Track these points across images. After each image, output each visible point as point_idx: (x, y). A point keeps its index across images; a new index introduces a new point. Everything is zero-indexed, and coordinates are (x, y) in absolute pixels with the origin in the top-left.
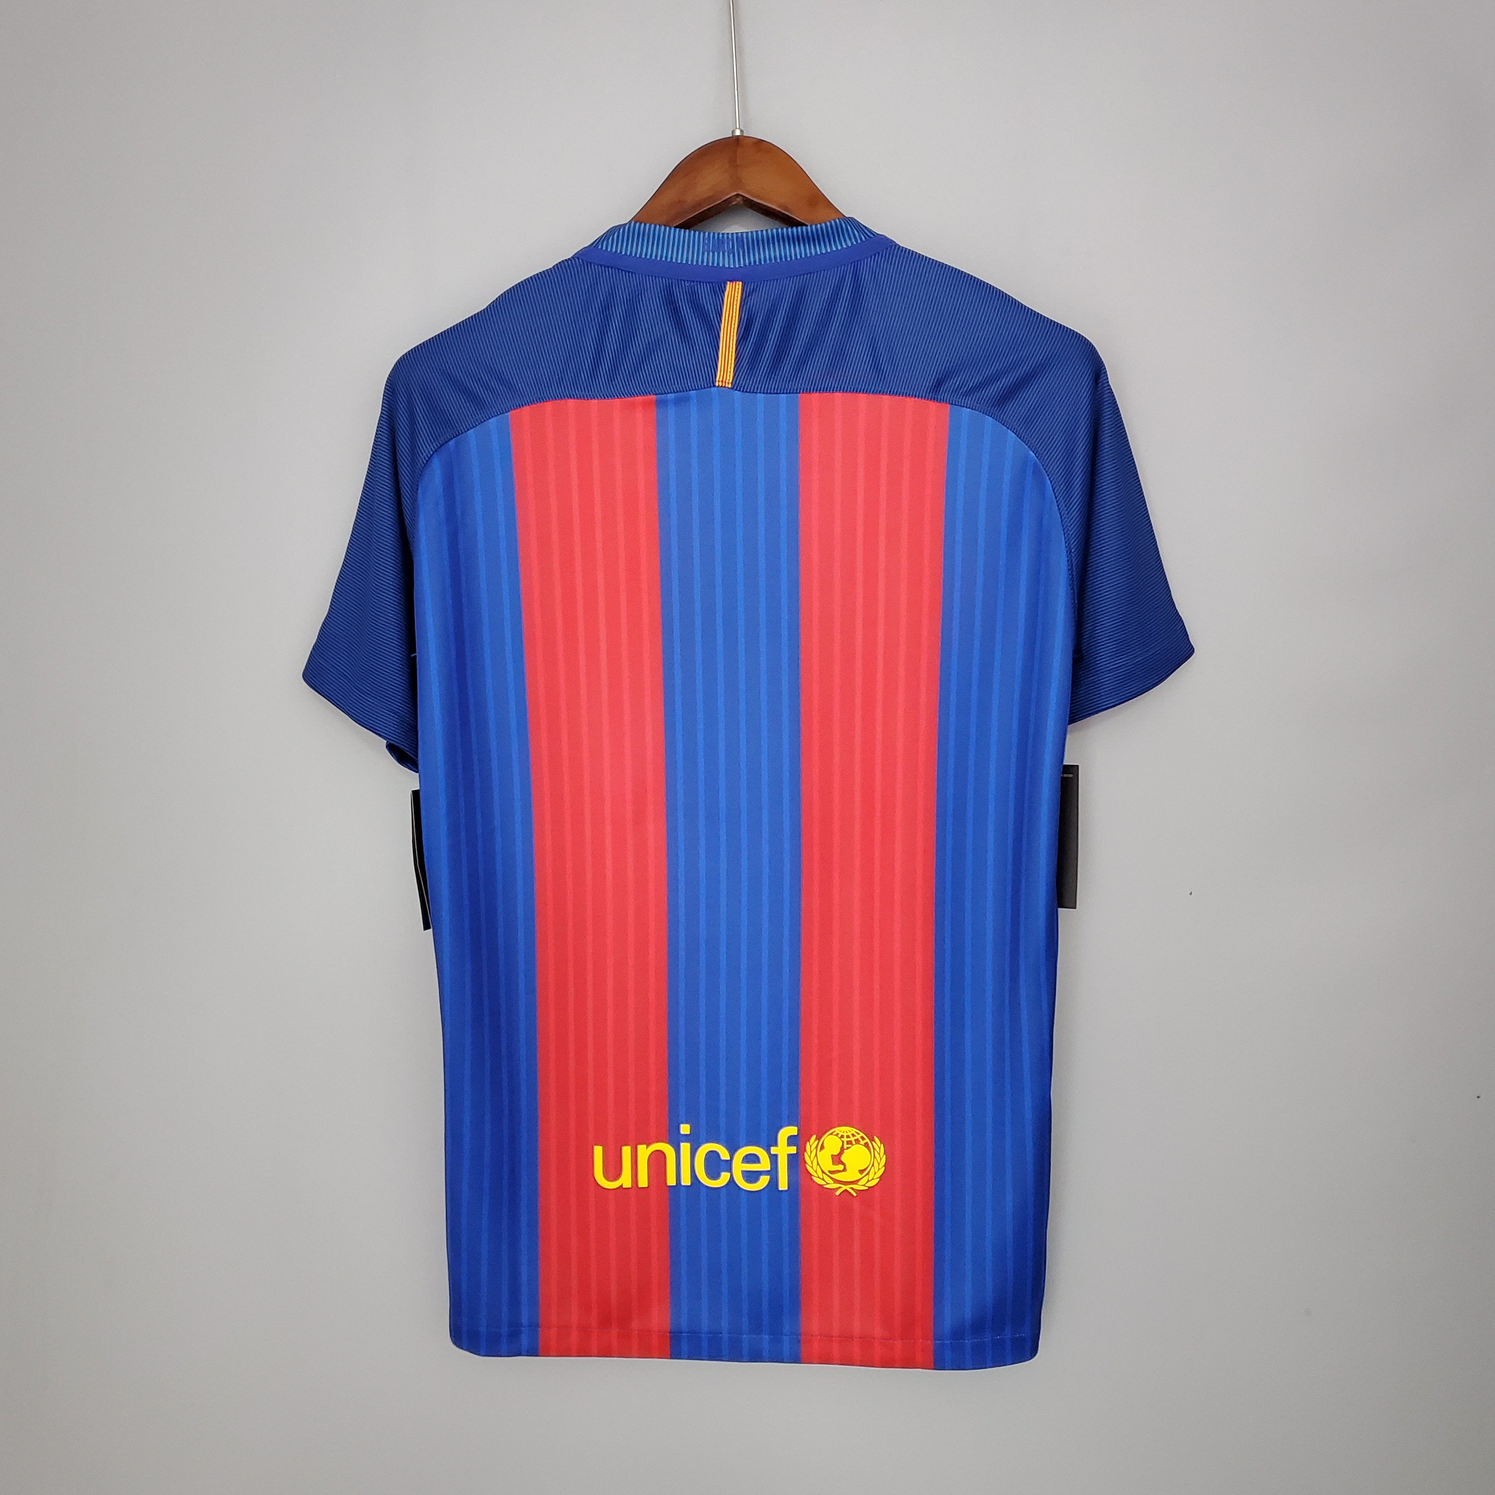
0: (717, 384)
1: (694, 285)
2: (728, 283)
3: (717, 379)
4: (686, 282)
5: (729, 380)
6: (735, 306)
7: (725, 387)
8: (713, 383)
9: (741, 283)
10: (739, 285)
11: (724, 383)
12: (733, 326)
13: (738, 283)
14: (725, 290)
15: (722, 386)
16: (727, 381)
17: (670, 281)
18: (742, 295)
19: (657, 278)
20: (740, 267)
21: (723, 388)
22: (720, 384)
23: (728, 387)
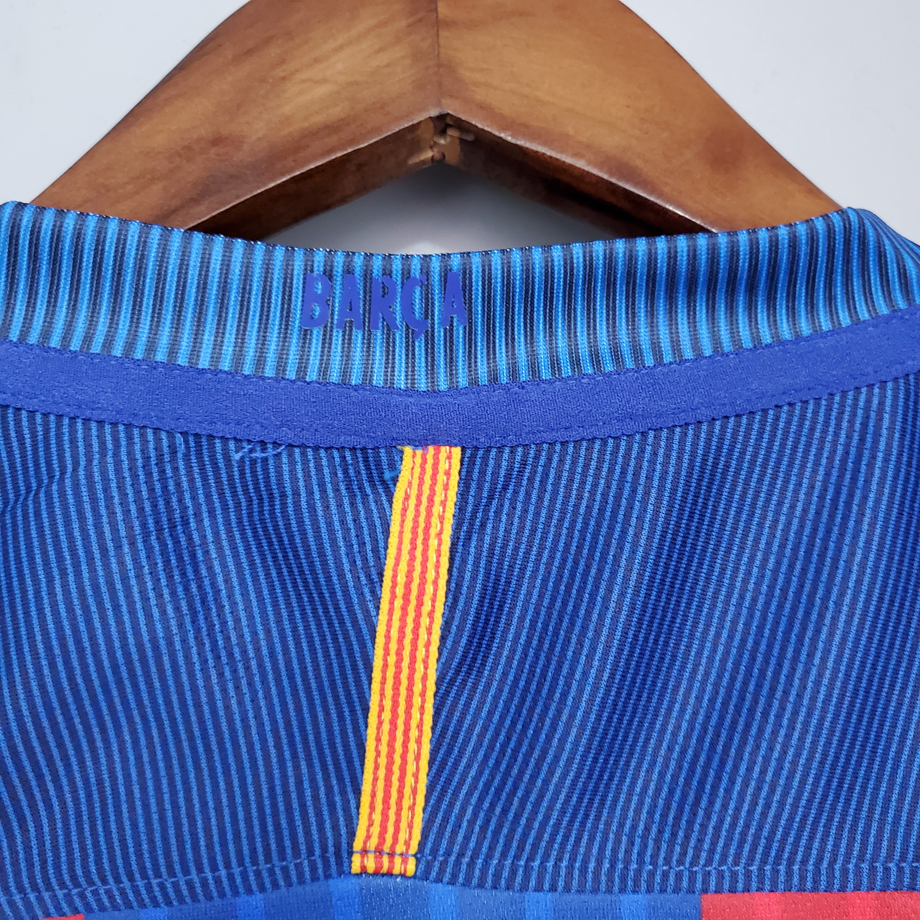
0: (356, 867)
1: (265, 460)
2: (408, 450)
3: (358, 845)
4: (232, 445)
5: (407, 844)
6: (433, 542)
7: (389, 874)
8: (339, 862)
9: (457, 452)
10: (449, 457)
11: (385, 860)
12: (425, 621)
13: (444, 450)
14: (395, 480)
15: (376, 873)
16: (400, 848)
17: (165, 442)
18: (463, 495)
19: (108, 428)
20: (453, 388)
21: (381, 881)
22: (371, 865)
23: (403, 875)
